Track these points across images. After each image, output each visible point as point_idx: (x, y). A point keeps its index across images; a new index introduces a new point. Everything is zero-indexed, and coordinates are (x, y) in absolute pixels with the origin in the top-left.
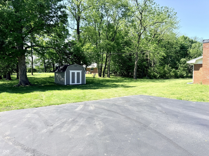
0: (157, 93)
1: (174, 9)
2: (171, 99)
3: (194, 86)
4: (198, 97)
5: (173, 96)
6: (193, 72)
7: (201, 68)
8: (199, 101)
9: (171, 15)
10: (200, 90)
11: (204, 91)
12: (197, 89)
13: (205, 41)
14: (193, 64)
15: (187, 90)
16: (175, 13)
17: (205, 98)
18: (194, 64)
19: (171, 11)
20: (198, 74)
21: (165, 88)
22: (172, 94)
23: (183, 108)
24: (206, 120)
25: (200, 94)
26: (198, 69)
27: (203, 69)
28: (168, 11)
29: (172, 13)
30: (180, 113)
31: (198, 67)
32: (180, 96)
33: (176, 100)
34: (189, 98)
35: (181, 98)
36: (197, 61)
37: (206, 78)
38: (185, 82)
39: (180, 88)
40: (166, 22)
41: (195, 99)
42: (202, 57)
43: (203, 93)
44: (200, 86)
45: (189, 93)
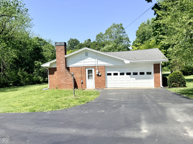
0: (4, 108)
1: (25, 4)
2: (22, 114)
3: (50, 92)
4: (53, 104)
5: (25, 108)
6: (48, 76)
7: (55, 72)
8: (54, 110)
9: (21, 10)
10: (56, 96)
11: (59, 97)
12: (53, 95)
13: (57, 44)
14: (47, 67)
15: (42, 97)
16: (26, 9)
17: (60, 104)
18: (49, 68)
19: (22, 5)
20: (53, 78)
21: (17, 98)
22: (24, 106)
23: (35, 124)
24: (59, 135)
25: (55, 100)
26: (53, 74)
27: (57, 73)
28: (17, 4)
29: (23, 8)
30: (30, 133)
31: (52, 70)
32: (33, 107)
33: (28, 114)
34: (44, 107)
35: (35, 109)
36: (51, 64)
37: (60, 83)
38: (40, 89)
39: (34, 97)
40: (15, 17)
41: (50, 107)
42: (55, 60)
43: (58, 99)
44: (56, 90)
45: (45, 102)
